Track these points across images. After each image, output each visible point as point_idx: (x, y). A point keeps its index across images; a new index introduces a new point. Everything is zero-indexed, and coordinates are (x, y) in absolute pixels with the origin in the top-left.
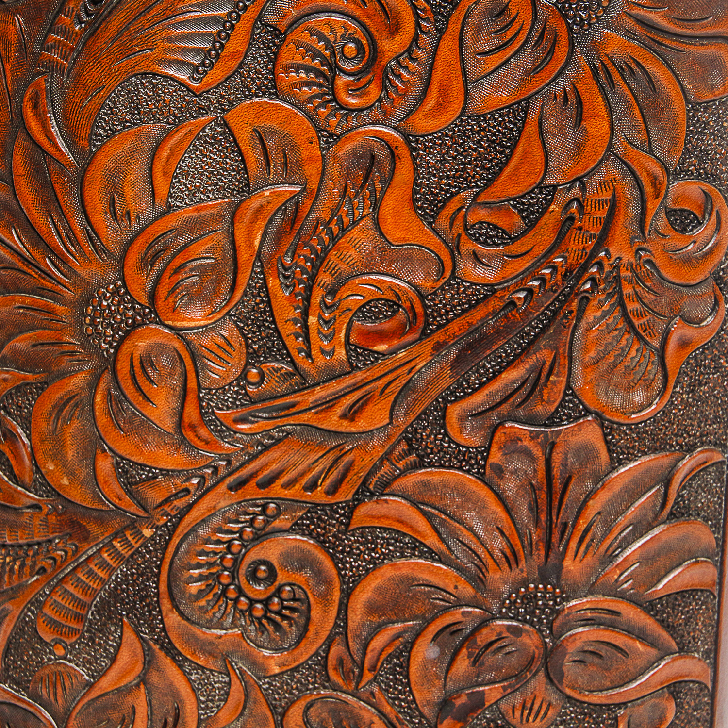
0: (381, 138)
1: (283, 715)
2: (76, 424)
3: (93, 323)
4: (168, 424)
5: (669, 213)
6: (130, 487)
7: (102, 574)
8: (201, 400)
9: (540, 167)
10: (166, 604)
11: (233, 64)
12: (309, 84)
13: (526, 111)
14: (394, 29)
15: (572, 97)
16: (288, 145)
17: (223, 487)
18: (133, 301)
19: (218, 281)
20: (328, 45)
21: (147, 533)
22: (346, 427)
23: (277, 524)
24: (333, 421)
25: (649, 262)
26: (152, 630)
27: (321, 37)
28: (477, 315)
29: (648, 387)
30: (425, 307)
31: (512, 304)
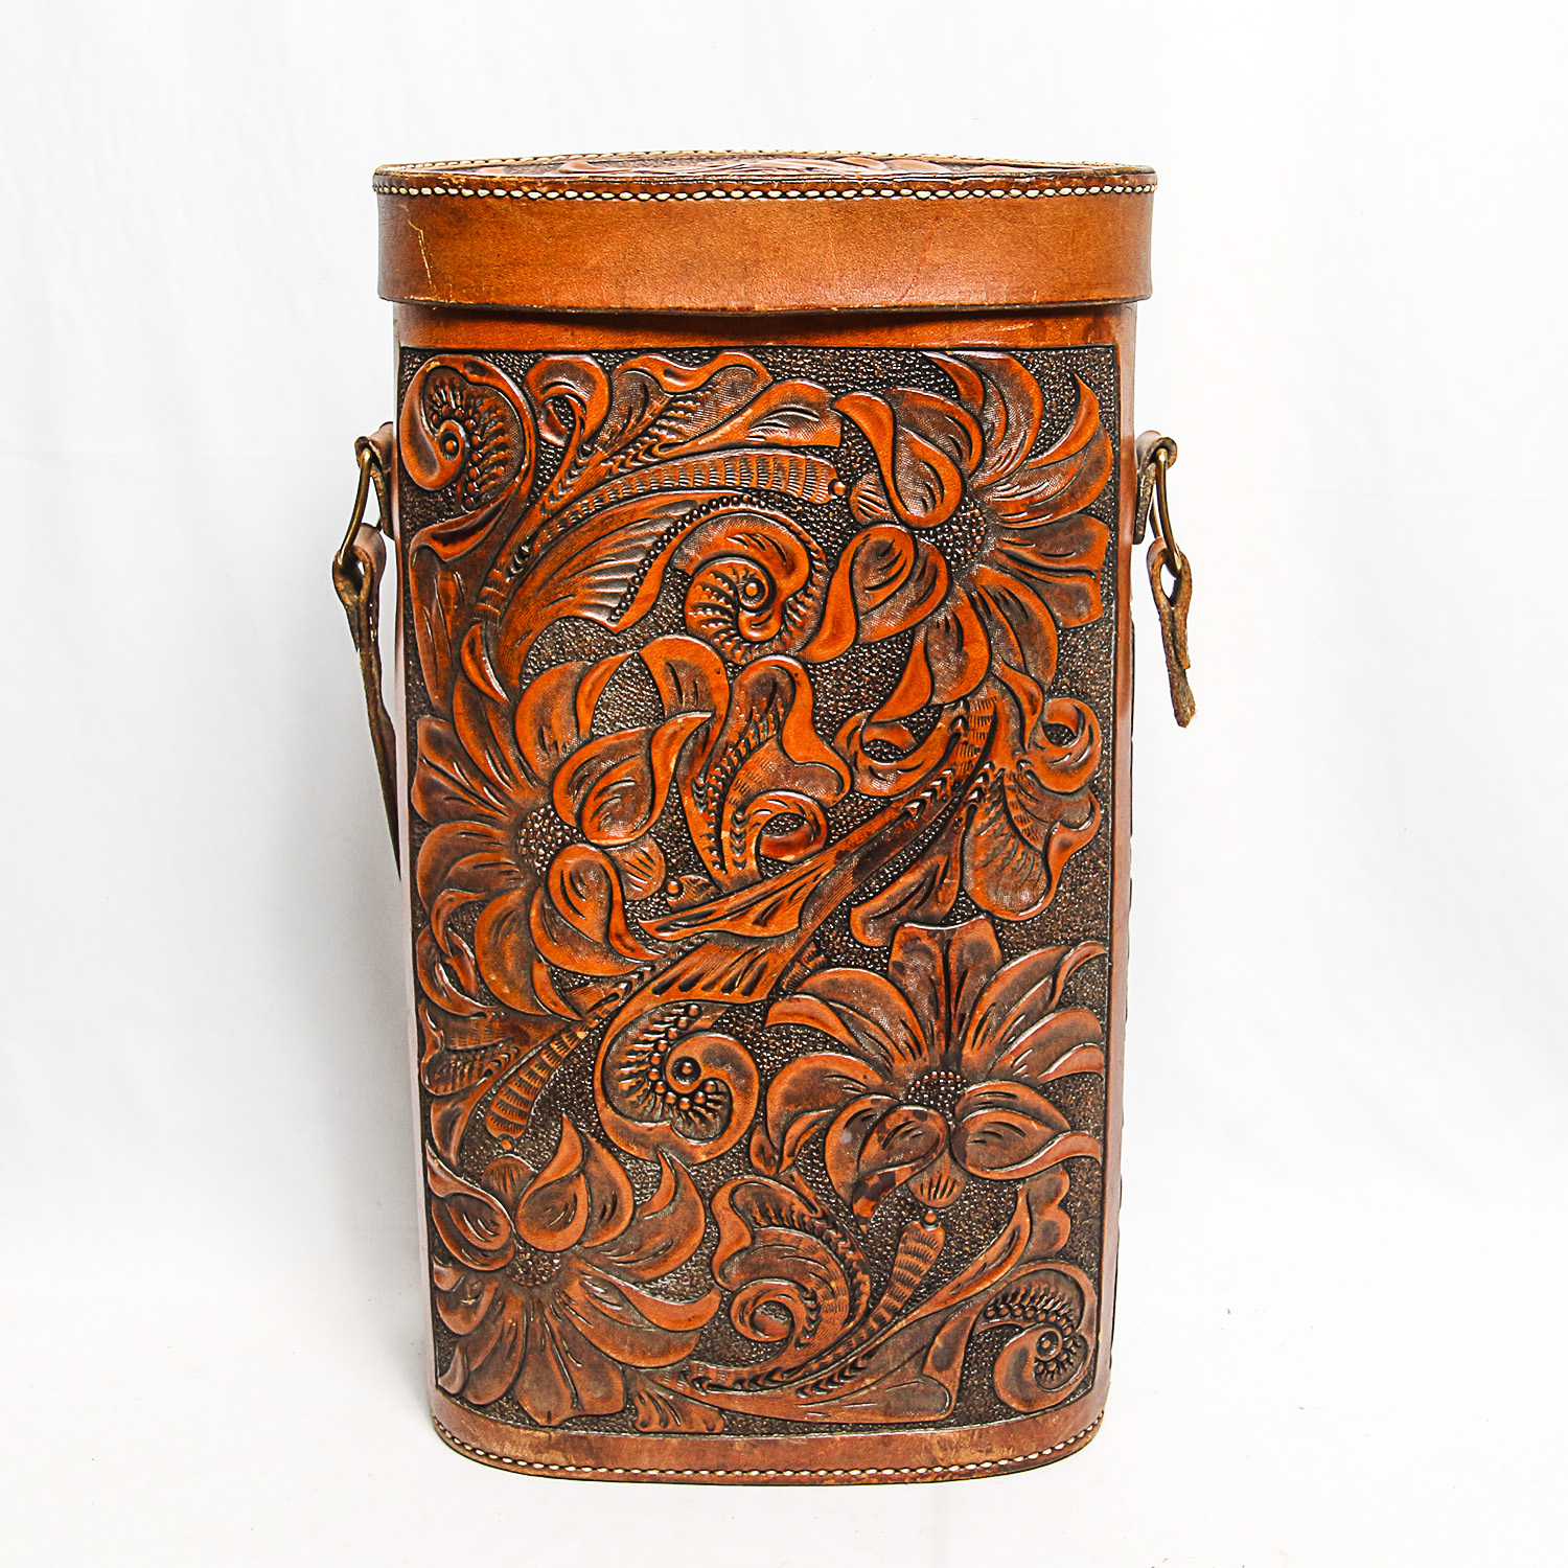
0: (781, 666)
1: (711, 1199)
2: (514, 937)
3: (527, 845)
4: (597, 935)
5: (1046, 727)
6: (564, 994)
7: (542, 1074)
8: (625, 911)
9: (927, 689)
10: (601, 1101)
11: (647, 606)
12: (715, 621)
13: (912, 638)
14: (791, 569)
15: (953, 624)
16: (698, 675)
17: (648, 991)
18: (562, 823)
19: (638, 802)
20: (732, 586)
21: (581, 1035)
22: (759, 932)
23: (699, 1023)
24: (747, 927)
25: (1030, 772)
26: (589, 1125)
27: (725, 579)
28: (875, 825)
29: (1034, 887)
30: (828, 819)
31: (907, 814)
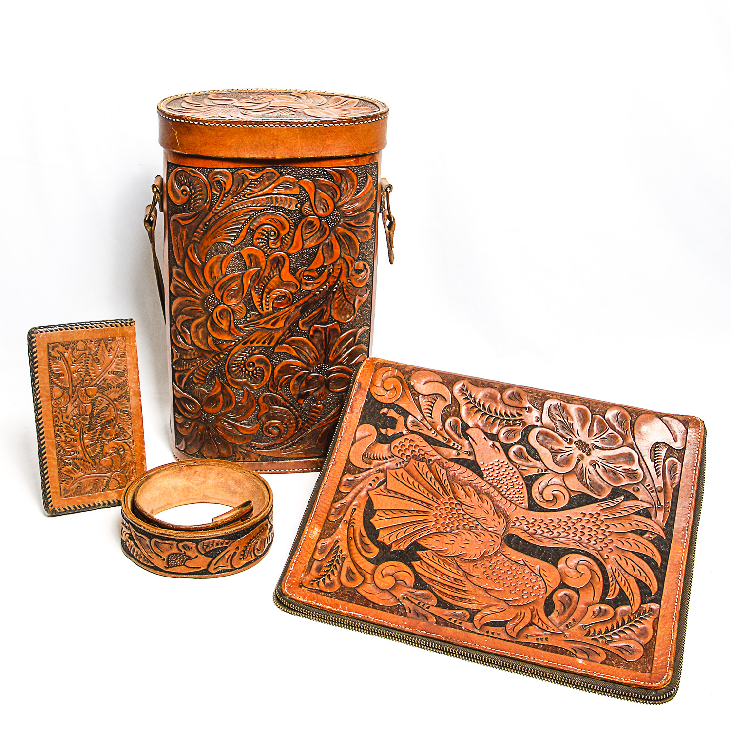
0: (281, 256)
1: (258, 399)
2: (202, 330)
3: (206, 305)
4: (227, 329)
5: (355, 270)
6: (217, 346)
7: (210, 366)
8: (235, 323)
9: (322, 261)
10: (227, 374)
11: (242, 239)
12: (262, 242)
13: (318, 247)
14: (284, 228)
15: (330, 244)
16: (256, 257)
17: (241, 344)
18: (217, 299)
19: (238, 293)
20: (267, 233)
21: (222, 356)
22: (273, 327)
23: (255, 352)
24: (269, 326)
25: (350, 283)
26: (223, 380)
27: (265, 231)
28: (307, 298)
29: (350, 314)
30: (293, 297)
31: (315, 295)
